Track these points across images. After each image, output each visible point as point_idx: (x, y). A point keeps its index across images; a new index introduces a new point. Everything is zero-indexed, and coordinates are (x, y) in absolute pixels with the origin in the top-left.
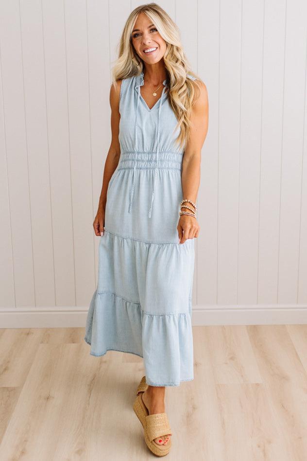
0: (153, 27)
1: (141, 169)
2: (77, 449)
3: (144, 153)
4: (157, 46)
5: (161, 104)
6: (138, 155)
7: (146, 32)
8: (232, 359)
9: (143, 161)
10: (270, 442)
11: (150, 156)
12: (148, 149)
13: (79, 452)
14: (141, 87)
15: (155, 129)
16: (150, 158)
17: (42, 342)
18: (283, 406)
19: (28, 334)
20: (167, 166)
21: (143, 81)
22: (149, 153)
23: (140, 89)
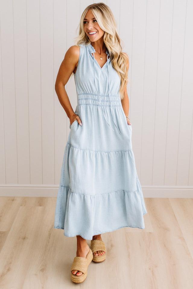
0: (95, 19)
2: (41, 269)
4: (97, 31)
5: (108, 65)
7: (91, 22)
17: (21, 205)
18: (165, 246)
19: (13, 200)
20: (114, 105)
21: (94, 50)
22: (102, 96)
23: (94, 54)
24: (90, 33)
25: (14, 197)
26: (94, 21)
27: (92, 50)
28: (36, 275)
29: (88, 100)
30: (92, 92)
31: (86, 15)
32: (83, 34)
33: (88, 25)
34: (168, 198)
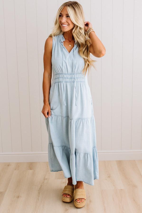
0: (68, 15)
1: (67, 82)
3: (68, 74)
4: (68, 24)
5: (75, 50)
6: (65, 75)
7: (65, 16)
8: (109, 177)
9: (68, 78)
11: (71, 75)
12: (70, 72)
14: (63, 41)
15: (73, 62)
16: (71, 77)
17: (15, 170)
18: (134, 200)
19: (8, 165)
20: (80, 81)
21: (64, 39)
22: (70, 74)
24: (63, 25)
25: (10, 163)
26: (68, 16)
30: (62, 72)
31: (62, 10)
32: (58, 25)
33: (62, 18)
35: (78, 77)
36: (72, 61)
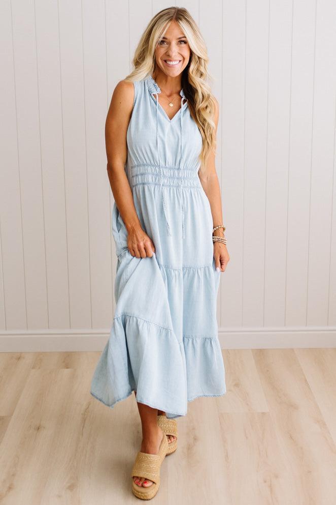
0: (183, 39)
2: (69, 484)
3: (166, 168)
4: (181, 59)
5: (182, 115)
7: (174, 43)
8: (237, 385)
10: (277, 477)
11: (172, 171)
12: (170, 163)
13: (71, 487)
14: (158, 94)
15: (178, 142)
16: (172, 174)
17: (33, 368)
18: (291, 437)
19: (19, 359)
21: (159, 89)
22: (170, 169)
23: (157, 96)
25: (21, 353)
27: (155, 90)
28: (59, 496)
29: (146, 176)
30: (152, 162)
34: (292, 350)
35: (185, 176)
36: (177, 140)
